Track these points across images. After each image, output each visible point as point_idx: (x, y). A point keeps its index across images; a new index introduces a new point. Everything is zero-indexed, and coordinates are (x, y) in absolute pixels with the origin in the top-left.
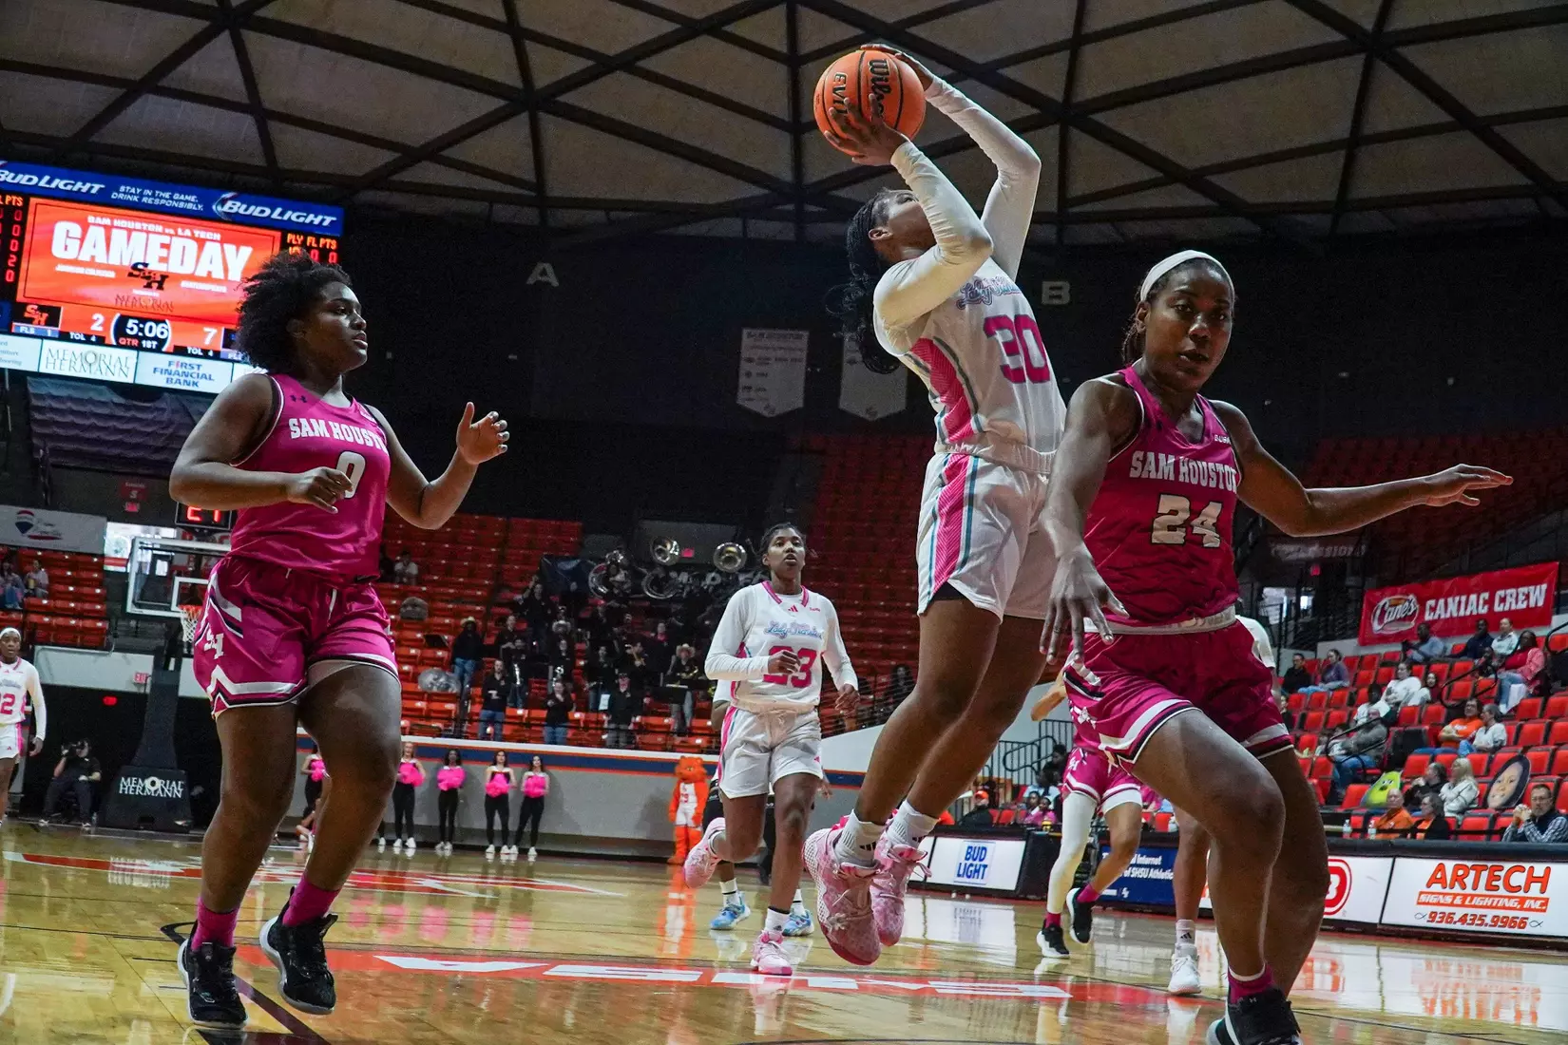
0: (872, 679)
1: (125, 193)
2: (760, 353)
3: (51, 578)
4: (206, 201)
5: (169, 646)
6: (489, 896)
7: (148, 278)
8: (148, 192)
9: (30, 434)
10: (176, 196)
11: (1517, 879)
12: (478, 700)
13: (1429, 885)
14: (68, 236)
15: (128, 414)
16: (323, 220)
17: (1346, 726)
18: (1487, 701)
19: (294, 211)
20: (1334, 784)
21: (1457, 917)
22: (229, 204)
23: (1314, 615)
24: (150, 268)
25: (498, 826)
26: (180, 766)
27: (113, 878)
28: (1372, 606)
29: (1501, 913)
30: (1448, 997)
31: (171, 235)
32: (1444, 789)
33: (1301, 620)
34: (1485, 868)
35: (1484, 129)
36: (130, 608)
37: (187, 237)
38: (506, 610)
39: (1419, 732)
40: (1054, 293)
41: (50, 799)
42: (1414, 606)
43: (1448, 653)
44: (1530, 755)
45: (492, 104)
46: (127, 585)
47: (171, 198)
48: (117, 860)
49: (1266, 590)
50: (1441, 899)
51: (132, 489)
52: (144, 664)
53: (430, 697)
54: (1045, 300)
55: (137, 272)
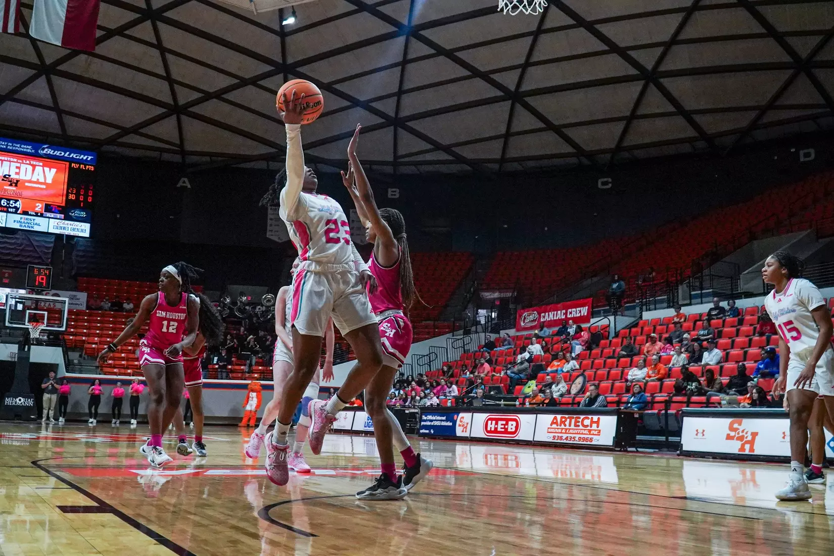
2: (276, 217)
4: (36, 149)
5: (25, 341)
7: (11, 181)
8: (10, 144)
10: (23, 146)
11: (587, 422)
13: (551, 425)
16: (88, 158)
17: (514, 363)
18: (567, 352)
19: (75, 154)
20: (510, 386)
21: (565, 438)
22: (46, 150)
23: (497, 320)
24: (12, 177)
26: (32, 392)
28: (520, 316)
29: (582, 436)
30: (564, 470)
31: (20, 163)
32: (553, 386)
33: (493, 322)
34: (573, 418)
35: (558, 130)
36: (7, 324)
39: (541, 365)
40: (394, 193)
42: (537, 316)
43: (551, 334)
44: (587, 373)
45: (160, 111)
46: (6, 314)
47: (20, 147)
48: (5, 434)
49: (479, 310)
50: (557, 430)
51: (5, 273)
52: (14, 348)
54: (389, 196)
55: (6, 179)
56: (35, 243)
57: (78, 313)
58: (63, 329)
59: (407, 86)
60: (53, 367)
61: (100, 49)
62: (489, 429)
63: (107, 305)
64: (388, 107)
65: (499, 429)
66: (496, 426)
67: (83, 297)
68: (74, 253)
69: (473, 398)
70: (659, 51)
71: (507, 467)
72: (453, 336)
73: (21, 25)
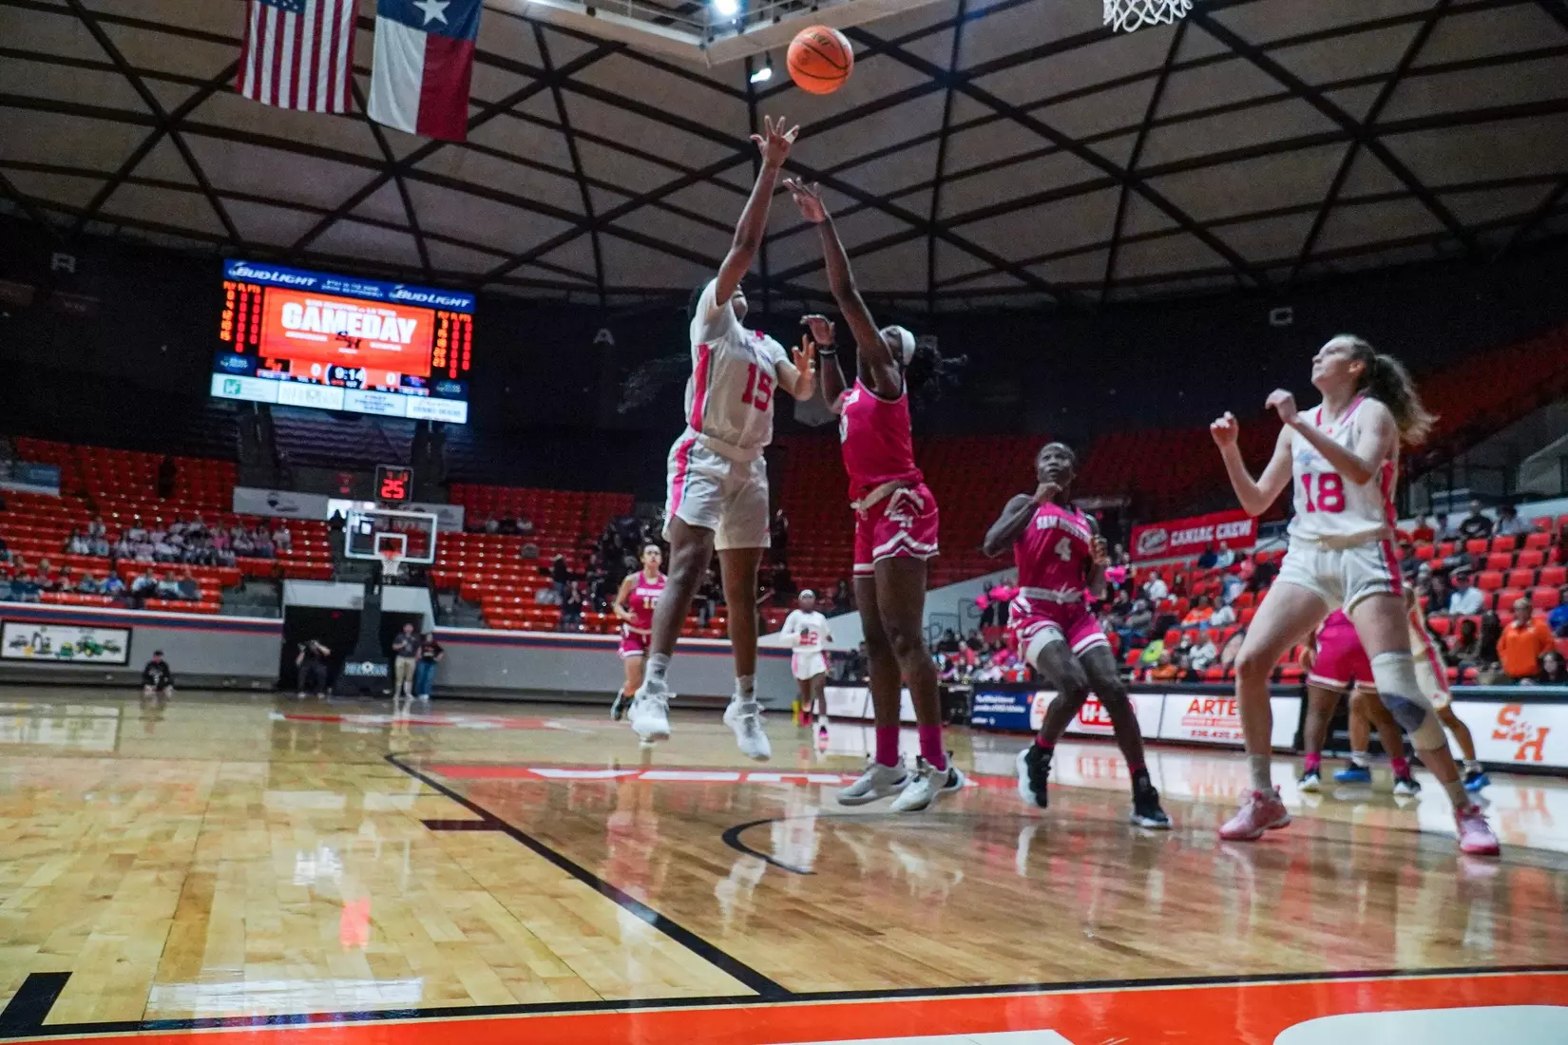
1: (330, 285)
3: (293, 537)
4: (385, 291)
5: (374, 577)
7: (349, 341)
8: (346, 285)
9: (274, 444)
10: (365, 287)
13: (1189, 712)
14: (292, 313)
15: (339, 430)
16: (462, 303)
18: (1217, 595)
19: (443, 297)
21: (1210, 734)
22: (400, 292)
24: (350, 334)
27: (344, 728)
28: (1137, 538)
30: (1209, 783)
31: (362, 313)
32: (1194, 651)
34: (1224, 701)
35: (1201, 231)
36: (348, 554)
37: (373, 314)
38: (590, 552)
39: (1172, 616)
42: (1164, 537)
45: (563, 227)
47: (362, 288)
50: (1198, 721)
51: (344, 478)
52: (359, 590)
53: (543, 607)
55: (341, 337)
56: (387, 433)
57: (453, 538)
58: (430, 560)
59: (950, 169)
60: (415, 619)
61: (475, 136)
63: (494, 525)
64: (919, 205)
65: (1101, 719)
66: (1096, 714)
67: (458, 512)
68: (445, 447)
70: (1376, 89)
71: (1114, 777)
73: (354, 101)
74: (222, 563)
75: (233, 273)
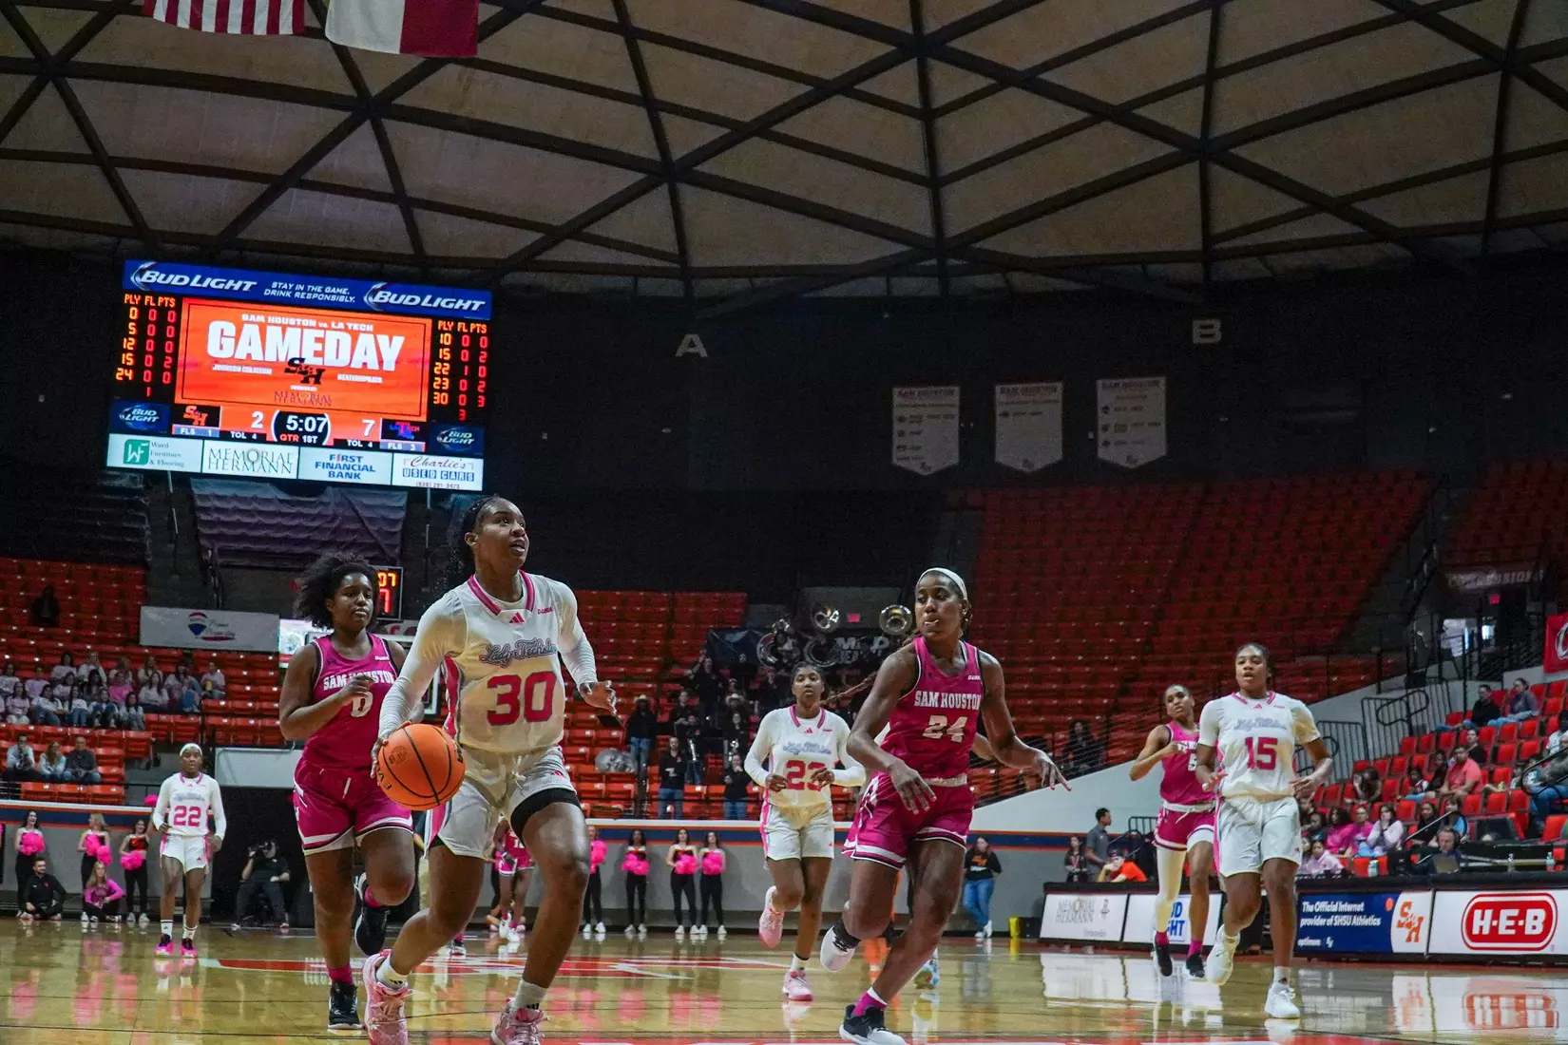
0: (1048, 736)
1: (277, 289)
2: (913, 412)
3: (229, 679)
4: (358, 293)
6: (682, 977)
7: (305, 373)
8: (300, 287)
9: (197, 536)
10: (328, 290)
12: (656, 778)
14: (222, 335)
15: (293, 510)
16: (472, 305)
17: (1540, 756)
19: (443, 297)
20: (1532, 817)
22: (380, 294)
23: (1496, 645)
24: (306, 362)
25: (685, 906)
28: (1554, 632)
31: (325, 329)
33: (1485, 650)
37: (340, 330)
38: (677, 686)
40: (1208, 331)
41: (241, 901)
45: (634, 177)
47: (323, 291)
48: (312, 960)
49: (1447, 622)
53: (608, 778)
54: (1196, 340)
55: (295, 368)
56: (365, 514)
59: (1226, 59)
62: (1476, 931)
64: (1182, 115)
65: (1502, 931)
66: (1495, 923)
69: (1436, 851)
72: (1379, 691)
73: (308, 12)
74: (124, 725)
75: (136, 280)
